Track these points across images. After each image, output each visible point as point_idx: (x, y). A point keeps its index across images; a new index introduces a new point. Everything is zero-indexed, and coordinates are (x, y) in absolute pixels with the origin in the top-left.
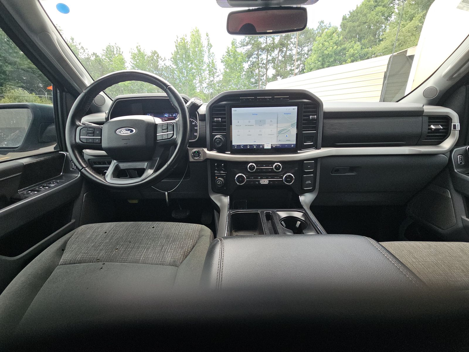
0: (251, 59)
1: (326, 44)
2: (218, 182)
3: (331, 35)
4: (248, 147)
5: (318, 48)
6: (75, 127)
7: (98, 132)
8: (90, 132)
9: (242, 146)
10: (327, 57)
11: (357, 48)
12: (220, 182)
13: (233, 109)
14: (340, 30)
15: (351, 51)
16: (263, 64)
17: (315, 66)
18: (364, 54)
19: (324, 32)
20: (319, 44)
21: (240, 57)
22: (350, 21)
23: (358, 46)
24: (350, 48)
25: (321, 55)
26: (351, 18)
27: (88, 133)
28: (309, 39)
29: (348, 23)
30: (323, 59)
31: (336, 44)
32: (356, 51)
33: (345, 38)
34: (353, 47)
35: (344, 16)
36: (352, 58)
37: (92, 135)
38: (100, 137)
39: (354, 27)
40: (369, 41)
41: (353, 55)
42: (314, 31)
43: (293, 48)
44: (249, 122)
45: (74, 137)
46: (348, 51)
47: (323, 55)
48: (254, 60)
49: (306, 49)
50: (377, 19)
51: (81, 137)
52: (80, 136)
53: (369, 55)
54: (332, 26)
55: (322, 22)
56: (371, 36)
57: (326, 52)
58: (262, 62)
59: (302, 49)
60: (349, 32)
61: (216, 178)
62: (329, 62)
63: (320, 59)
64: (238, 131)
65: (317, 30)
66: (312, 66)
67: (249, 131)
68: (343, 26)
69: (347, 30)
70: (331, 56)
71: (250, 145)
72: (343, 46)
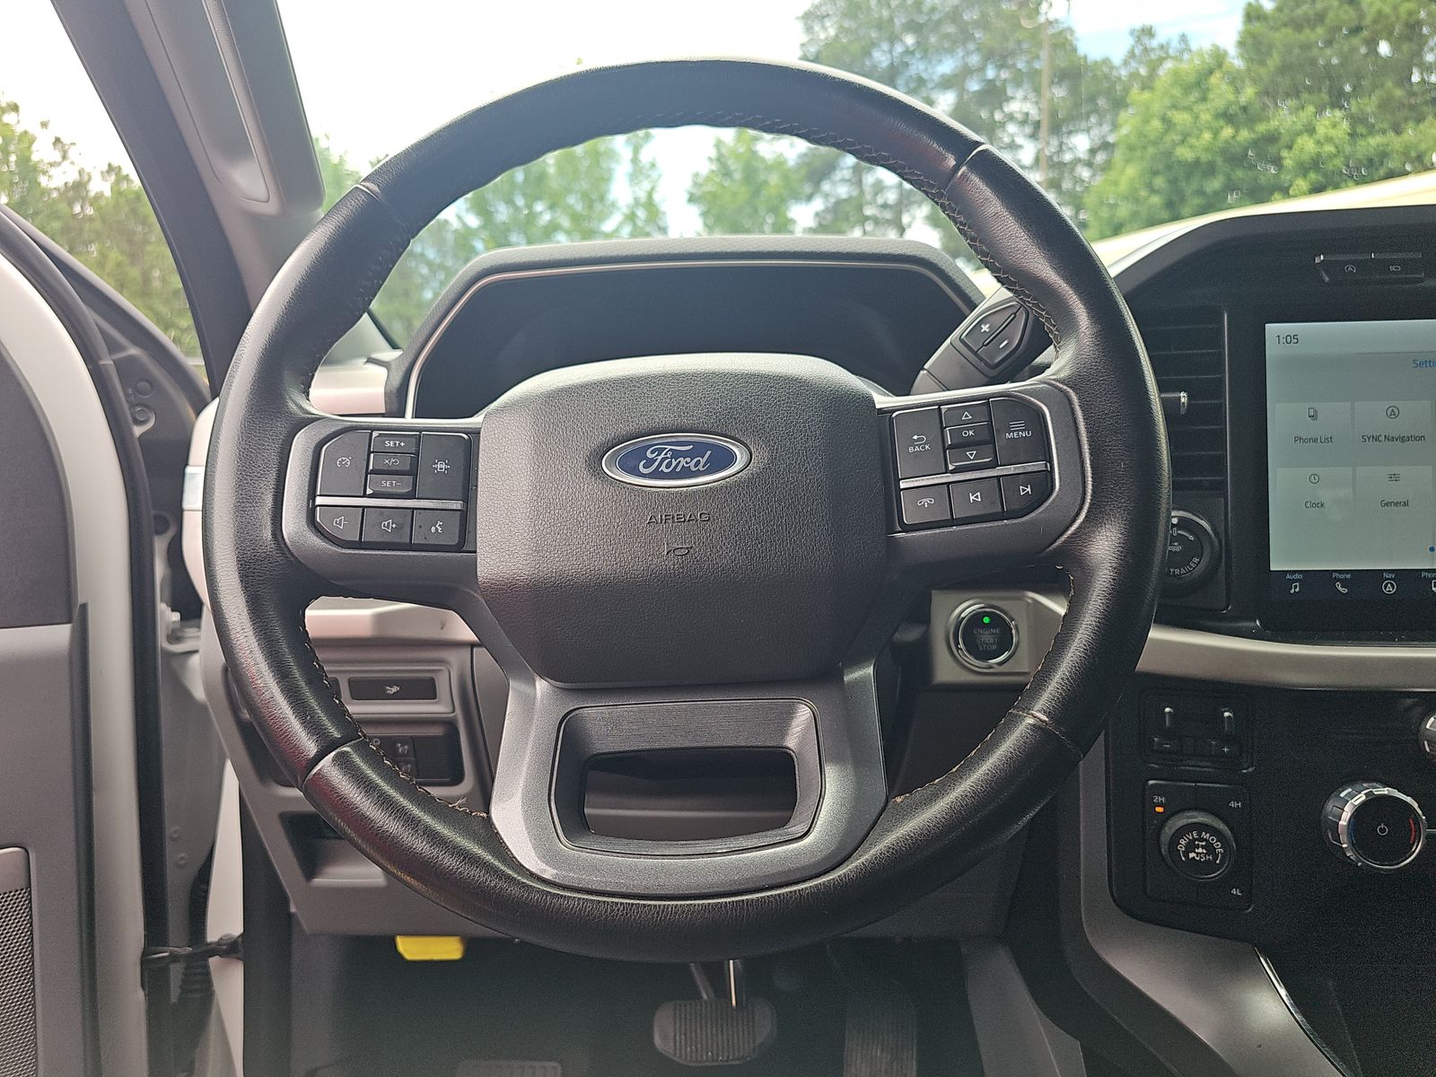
0: (826, 186)
1: (1181, 118)
2: (1191, 847)
3: (1198, 84)
4: (1390, 589)
5: (1141, 135)
6: (281, 427)
7: (441, 466)
8: (390, 462)
9: (1344, 583)
10: (1189, 176)
11: (1332, 132)
12: (1210, 848)
13: (1272, 329)
14: (1236, 61)
15: (1307, 145)
16: (885, 206)
17: (1135, 214)
18: (1371, 161)
19: (1161, 72)
20: (1146, 121)
21: (774, 179)
22: (1285, 25)
23: (1334, 126)
24: (1299, 134)
25: (1160, 167)
26: (1286, 11)
27: (375, 472)
28: (1092, 99)
29: (1277, 35)
30: (1173, 182)
31: (1227, 116)
32: (1329, 148)
33: (1268, 94)
34: (1310, 130)
35: (1250, 4)
36: (1313, 176)
37: (403, 484)
38: (457, 505)
39: (1306, 47)
40: (1384, 106)
41: (1315, 163)
42: (1112, 68)
43: (1019, 140)
44: (1393, 414)
45: (269, 500)
46: (1290, 148)
47: (1169, 167)
48: (843, 191)
49: (1081, 143)
50: (1410, 13)
51: (319, 501)
52: (312, 495)
53: (1391, 164)
54: (1194, 46)
55: (1148, 32)
56: (1389, 84)
57: (1184, 153)
58: (880, 200)
59: (1061, 144)
60: (1284, 69)
61: (1159, 809)
62: (1201, 192)
63: (1159, 182)
64: (1315, 479)
65: (1126, 63)
66: (1123, 211)
67: (1394, 477)
68: (1253, 44)
69: (1274, 60)
70: (1210, 170)
71: (1399, 574)
72: (1261, 128)
